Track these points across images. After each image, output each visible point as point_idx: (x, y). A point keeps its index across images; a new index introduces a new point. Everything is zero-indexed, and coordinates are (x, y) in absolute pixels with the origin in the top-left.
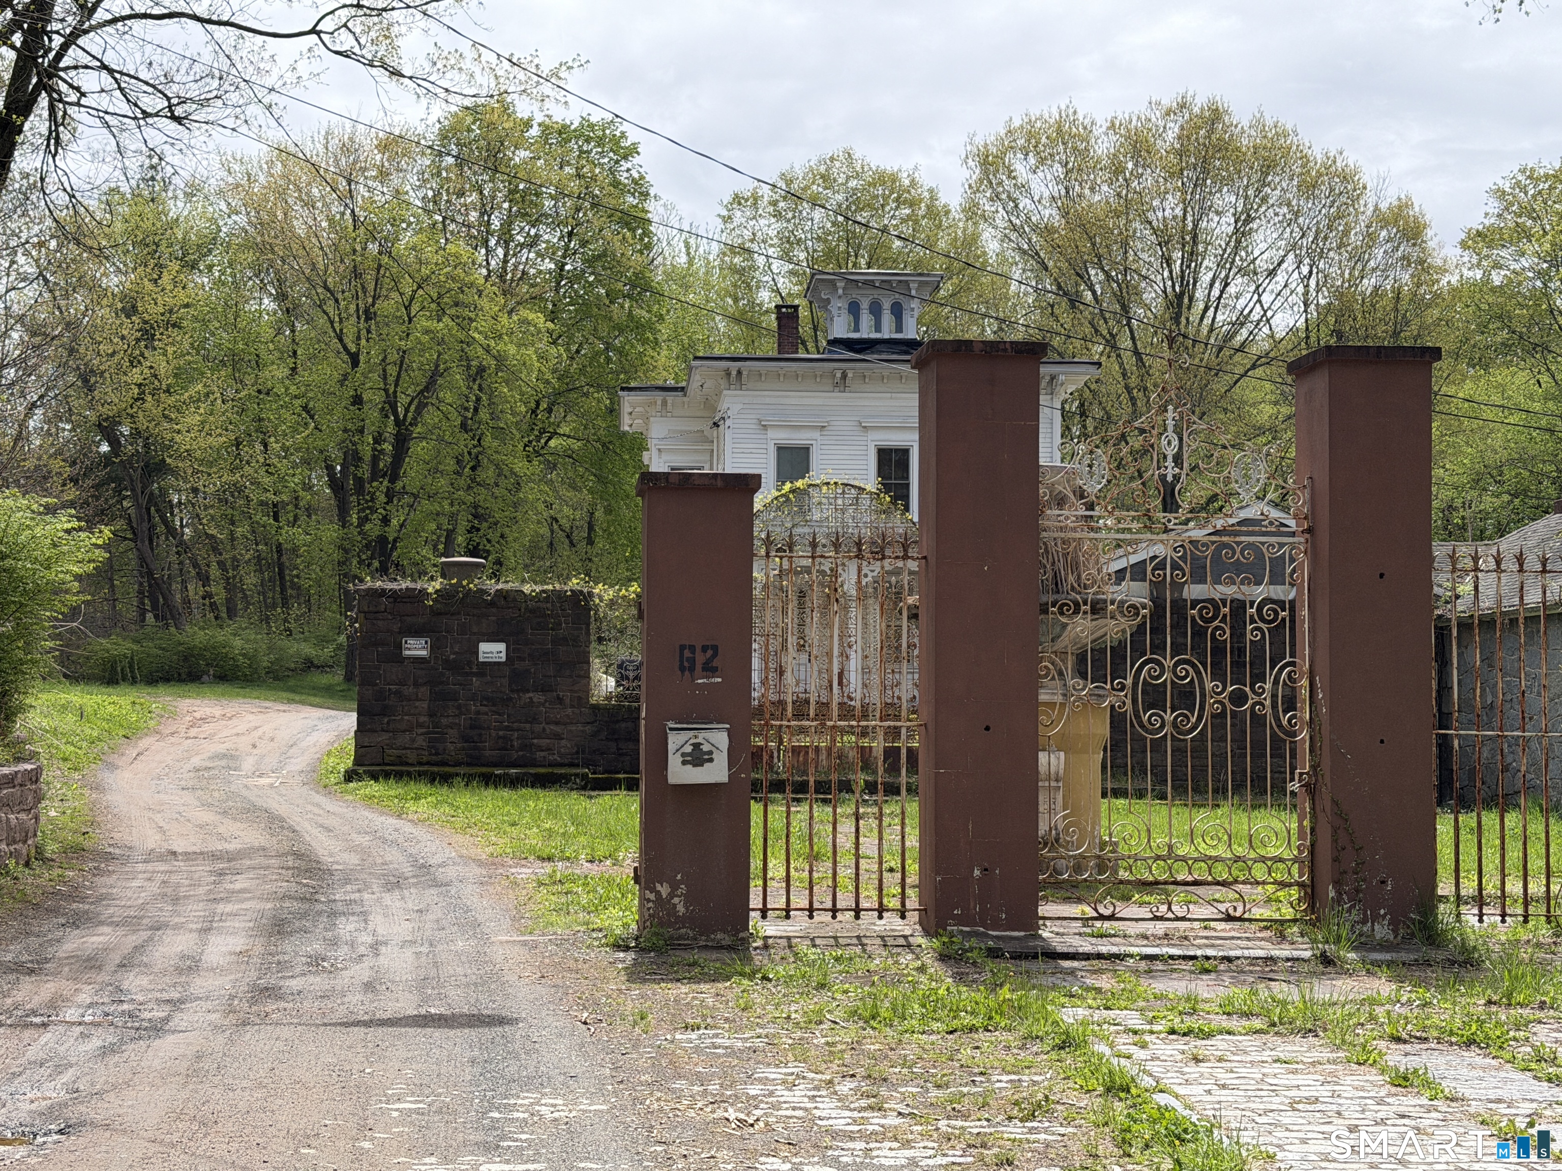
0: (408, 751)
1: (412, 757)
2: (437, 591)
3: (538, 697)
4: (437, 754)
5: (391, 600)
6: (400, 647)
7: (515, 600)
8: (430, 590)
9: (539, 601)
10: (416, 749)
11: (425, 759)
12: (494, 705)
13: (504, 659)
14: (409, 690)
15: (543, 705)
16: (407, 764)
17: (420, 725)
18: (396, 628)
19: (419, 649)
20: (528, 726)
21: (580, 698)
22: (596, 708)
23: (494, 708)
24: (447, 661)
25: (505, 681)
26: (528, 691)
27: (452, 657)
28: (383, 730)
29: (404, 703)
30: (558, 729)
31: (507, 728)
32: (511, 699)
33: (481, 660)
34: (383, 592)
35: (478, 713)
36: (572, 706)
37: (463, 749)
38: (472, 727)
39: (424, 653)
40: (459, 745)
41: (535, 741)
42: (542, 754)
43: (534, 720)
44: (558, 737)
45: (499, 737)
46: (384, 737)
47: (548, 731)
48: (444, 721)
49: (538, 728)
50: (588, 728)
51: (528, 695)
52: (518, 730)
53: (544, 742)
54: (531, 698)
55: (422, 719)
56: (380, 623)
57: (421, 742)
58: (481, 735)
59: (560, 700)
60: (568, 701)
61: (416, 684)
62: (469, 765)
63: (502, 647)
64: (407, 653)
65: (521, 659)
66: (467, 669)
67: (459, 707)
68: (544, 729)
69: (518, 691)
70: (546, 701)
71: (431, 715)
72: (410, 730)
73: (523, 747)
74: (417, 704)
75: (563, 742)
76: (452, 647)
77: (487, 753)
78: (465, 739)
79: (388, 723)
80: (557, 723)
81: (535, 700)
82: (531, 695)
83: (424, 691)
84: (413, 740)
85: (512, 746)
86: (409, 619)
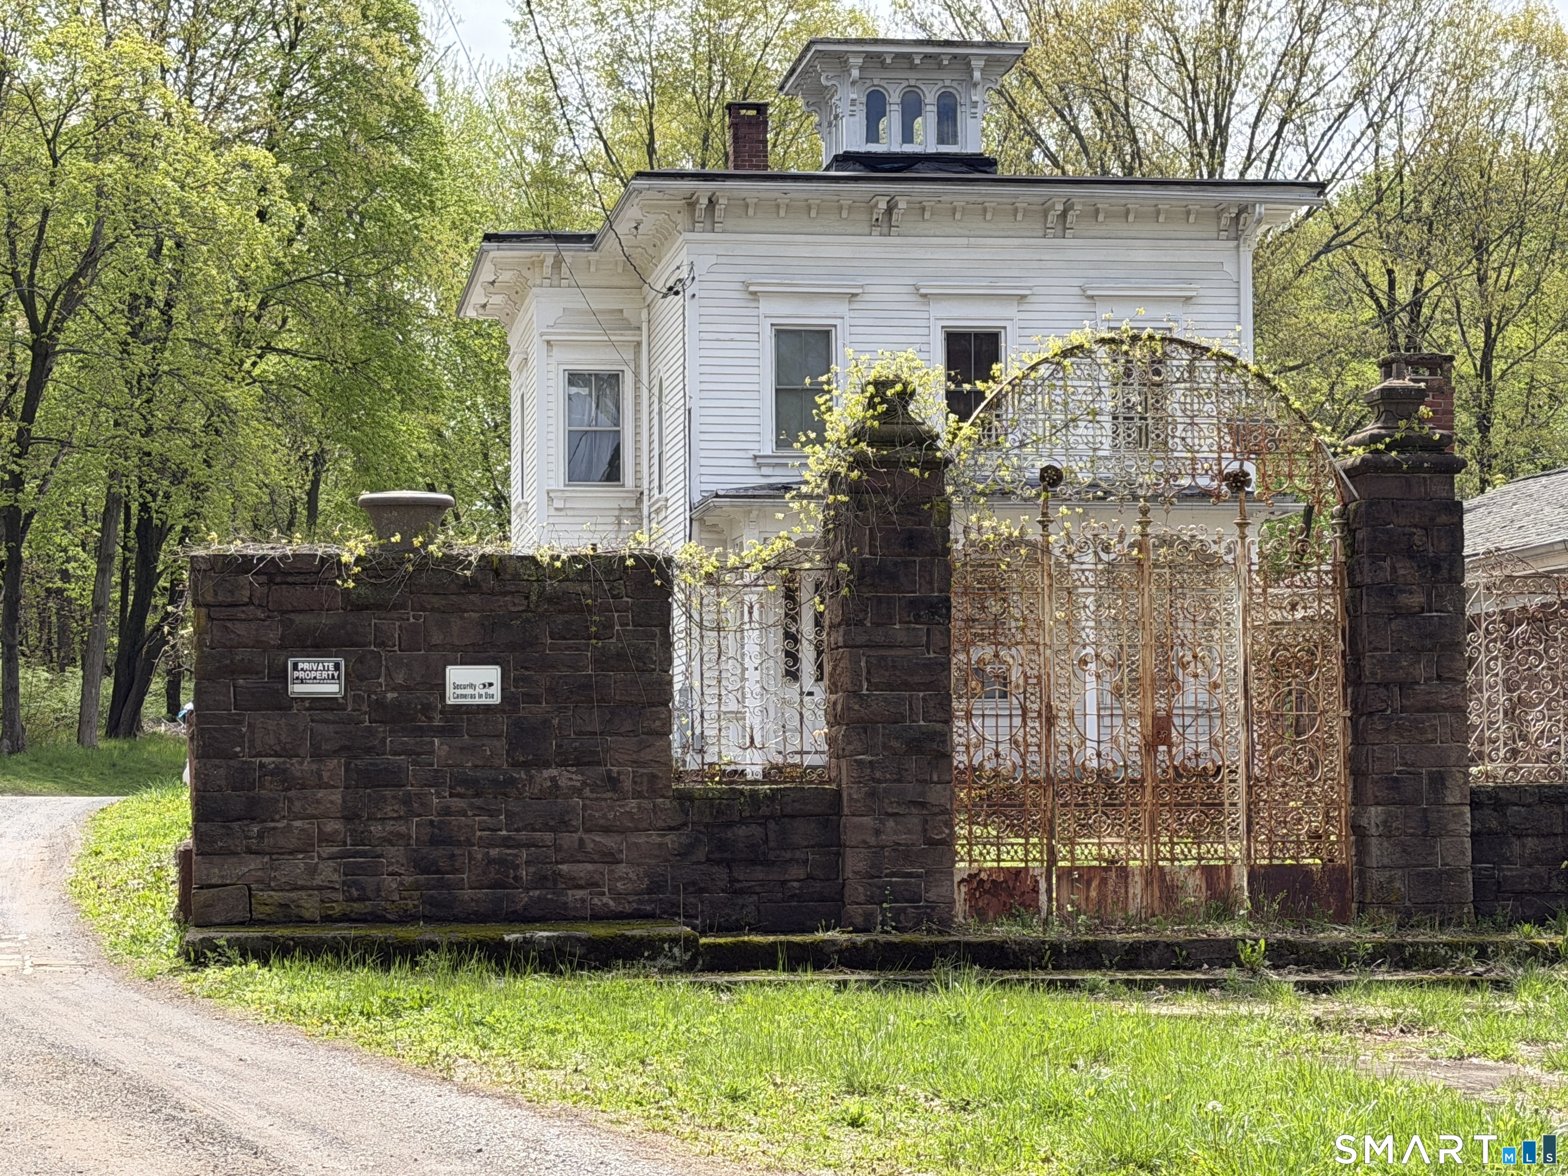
0: (303, 894)
1: (310, 906)
2: (359, 560)
3: (568, 777)
4: (361, 899)
5: (263, 579)
6: (282, 676)
7: (516, 577)
8: (346, 558)
9: (567, 579)
10: (320, 888)
11: (337, 909)
12: (477, 795)
13: (497, 700)
14: (302, 767)
15: (579, 792)
16: (301, 921)
17: (326, 839)
18: (273, 636)
19: (322, 681)
20: (548, 837)
21: (653, 777)
22: (685, 797)
23: (478, 802)
24: (380, 704)
25: (501, 745)
26: (547, 765)
27: (390, 695)
28: (250, 851)
29: (292, 793)
30: (609, 842)
31: (506, 842)
32: (512, 782)
33: (450, 701)
34: (244, 564)
35: (446, 811)
36: (638, 795)
37: (417, 887)
38: (434, 842)
39: (332, 688)
40: (408, 880)
41: (564, 867)
42: (579, 894)
43: (562, 824)
44: (610, 858)
45: (490, 861)
46: (253, 864)
47: (590, 846)
48: (376, 829)
49: (568, 840)
50: (671, 839)
51: (546, 773)
52: (528, 846)
53: (583, 870)
54: (553, 779)
55: (332, 826)
56: (241, 629)
57: (328, 873)
58: (452, 857)
59: (613, 782)
60: (627, 784)
61: (317, 755)
62: (429, 919)
63: (492, 673)
64: (298, 688)
65: (534, 699)
66: (423, 722)
67: (406, 801)
68: (581, 840)
69: (526, 765)
70: (584, 783)
71: (349, 817)
72: (304, 850)
73: (540, 881)
74: (320, 794)
75: (621, 869)
76: (389, 675)
77: (467, 894)
78: (421, 866)
79: (260, 835)
80: (606, 830)
81: (562, 782)
82: (553, 772)
83: (334, 766)
84: (312, 871)
85: (517, 878)
86: (298, 618)
